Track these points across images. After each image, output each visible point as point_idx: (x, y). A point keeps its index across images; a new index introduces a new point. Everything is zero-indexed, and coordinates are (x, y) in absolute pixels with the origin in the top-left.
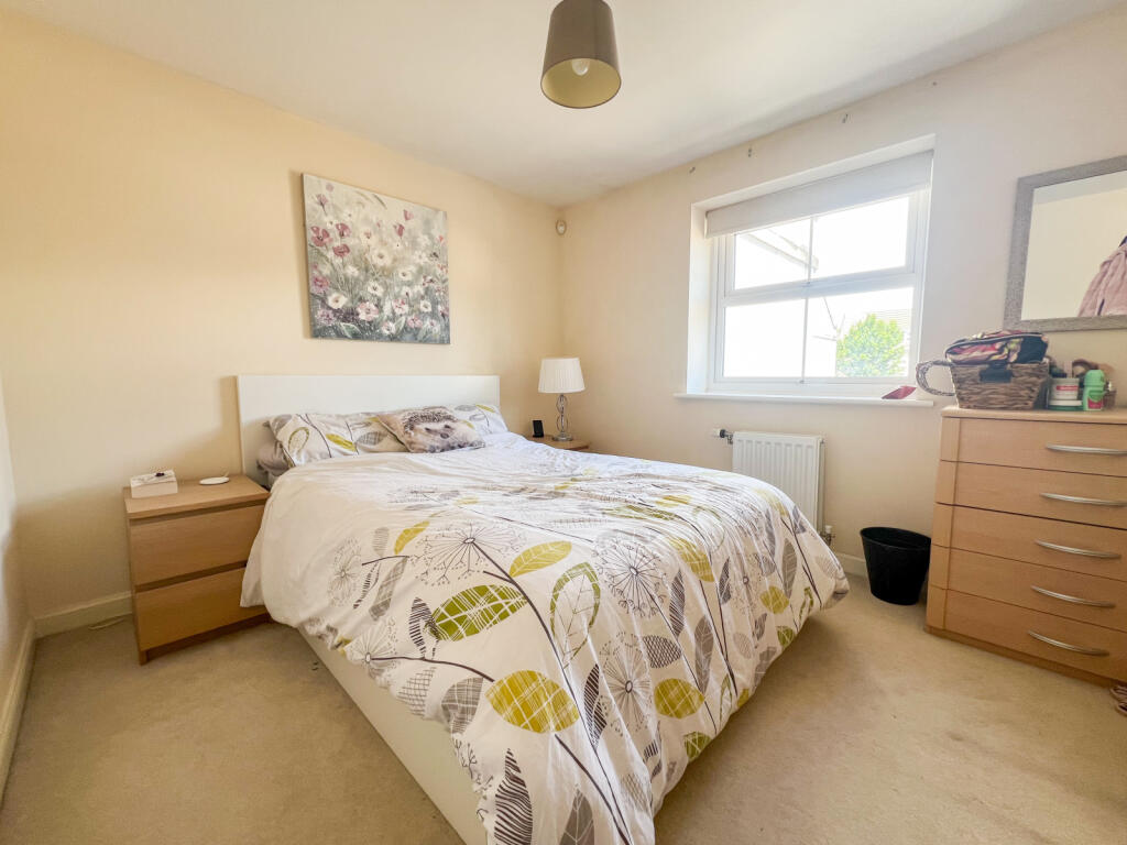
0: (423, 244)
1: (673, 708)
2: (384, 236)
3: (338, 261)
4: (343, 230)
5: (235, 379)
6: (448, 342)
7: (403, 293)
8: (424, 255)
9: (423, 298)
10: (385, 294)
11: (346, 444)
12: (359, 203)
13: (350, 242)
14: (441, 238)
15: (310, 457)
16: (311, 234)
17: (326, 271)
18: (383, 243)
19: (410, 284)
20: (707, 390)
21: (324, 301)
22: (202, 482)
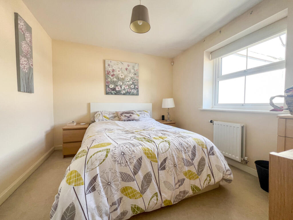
0: (132, 72)
1: (129, 195)
2: (123, 71)
3: (112, 78)
4: (113, 71)
5: (90, 103)
6: (138, 95)
7: (127, 84)
8: (132, 74)
9: (132, 84)
10: (123, 84)
11: (107, 118)
12: (117, 64)
13: (115, 73)
14: (137, 70)
15: (99, 120)
16: (106, 72)
17: (109, 80)
18: (122, 72)
19: (129, 81)
20: (212, 108)
21: (109, 87)
22: (81, 124)
